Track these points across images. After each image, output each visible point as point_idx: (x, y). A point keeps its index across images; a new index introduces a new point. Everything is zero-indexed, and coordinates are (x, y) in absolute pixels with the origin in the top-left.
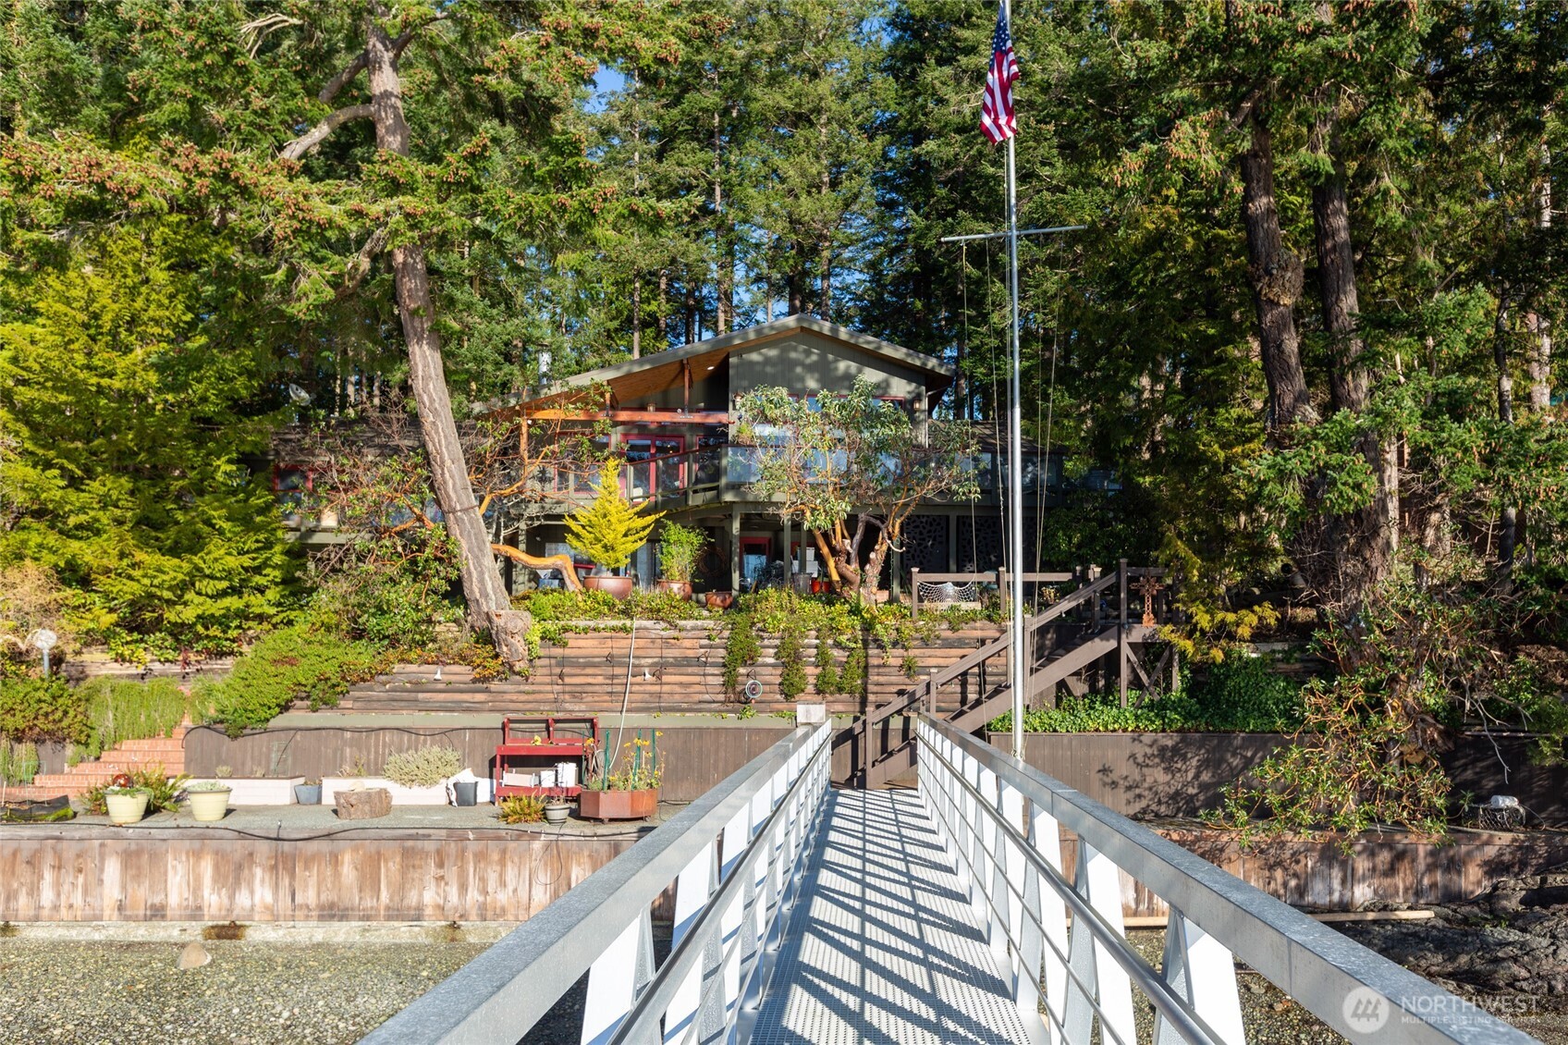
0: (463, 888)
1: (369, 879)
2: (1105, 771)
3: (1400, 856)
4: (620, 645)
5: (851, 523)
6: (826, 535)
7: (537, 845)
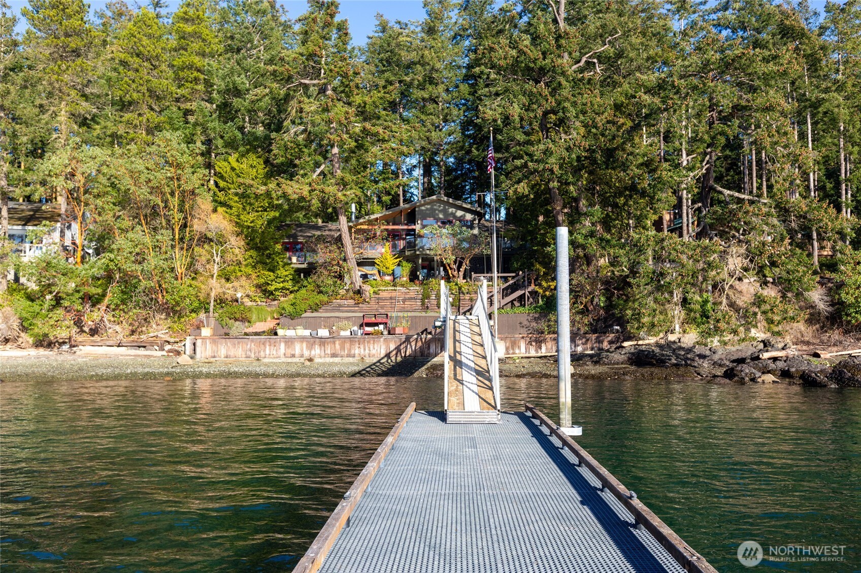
0: (365, 349)
1: (343, 348)
2: (520, 323)
3: (588, 340)
4: (393, 294)
5: (455, 262)
6: (449, 265)
7: (382, 339)
